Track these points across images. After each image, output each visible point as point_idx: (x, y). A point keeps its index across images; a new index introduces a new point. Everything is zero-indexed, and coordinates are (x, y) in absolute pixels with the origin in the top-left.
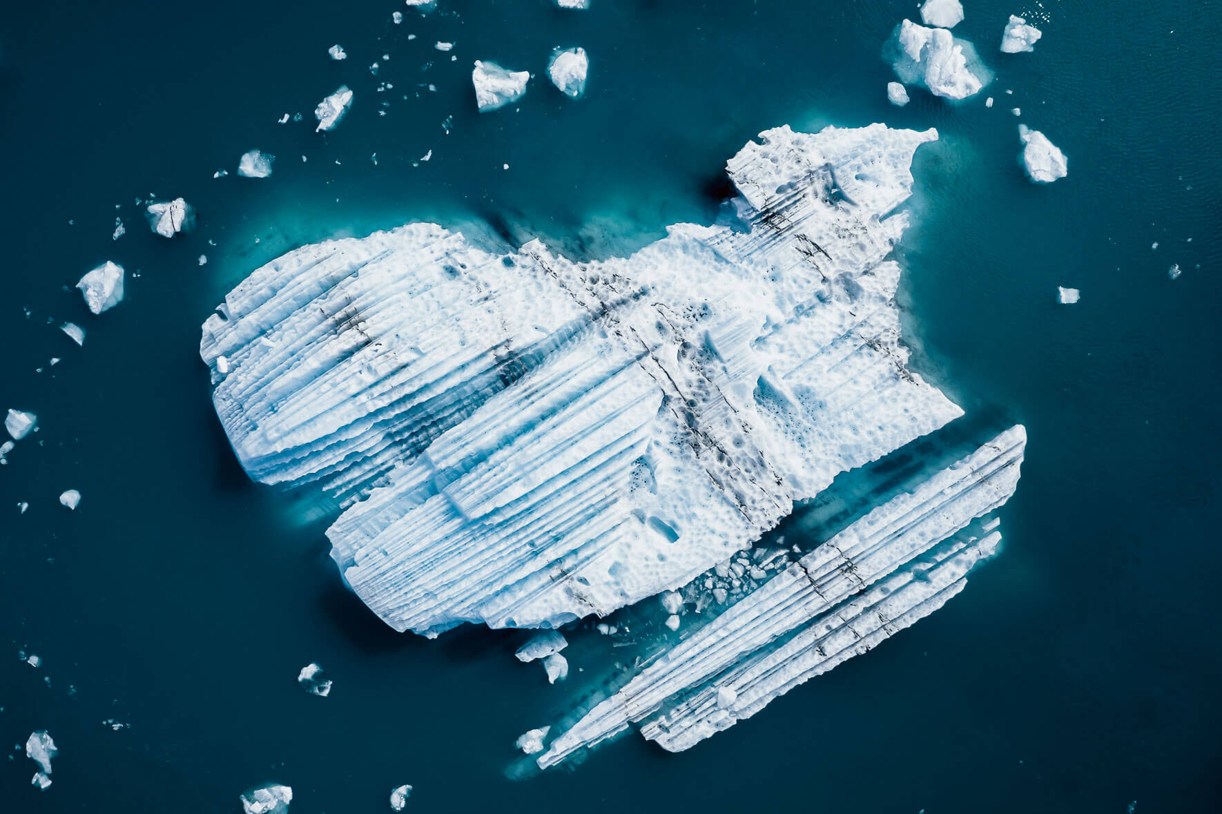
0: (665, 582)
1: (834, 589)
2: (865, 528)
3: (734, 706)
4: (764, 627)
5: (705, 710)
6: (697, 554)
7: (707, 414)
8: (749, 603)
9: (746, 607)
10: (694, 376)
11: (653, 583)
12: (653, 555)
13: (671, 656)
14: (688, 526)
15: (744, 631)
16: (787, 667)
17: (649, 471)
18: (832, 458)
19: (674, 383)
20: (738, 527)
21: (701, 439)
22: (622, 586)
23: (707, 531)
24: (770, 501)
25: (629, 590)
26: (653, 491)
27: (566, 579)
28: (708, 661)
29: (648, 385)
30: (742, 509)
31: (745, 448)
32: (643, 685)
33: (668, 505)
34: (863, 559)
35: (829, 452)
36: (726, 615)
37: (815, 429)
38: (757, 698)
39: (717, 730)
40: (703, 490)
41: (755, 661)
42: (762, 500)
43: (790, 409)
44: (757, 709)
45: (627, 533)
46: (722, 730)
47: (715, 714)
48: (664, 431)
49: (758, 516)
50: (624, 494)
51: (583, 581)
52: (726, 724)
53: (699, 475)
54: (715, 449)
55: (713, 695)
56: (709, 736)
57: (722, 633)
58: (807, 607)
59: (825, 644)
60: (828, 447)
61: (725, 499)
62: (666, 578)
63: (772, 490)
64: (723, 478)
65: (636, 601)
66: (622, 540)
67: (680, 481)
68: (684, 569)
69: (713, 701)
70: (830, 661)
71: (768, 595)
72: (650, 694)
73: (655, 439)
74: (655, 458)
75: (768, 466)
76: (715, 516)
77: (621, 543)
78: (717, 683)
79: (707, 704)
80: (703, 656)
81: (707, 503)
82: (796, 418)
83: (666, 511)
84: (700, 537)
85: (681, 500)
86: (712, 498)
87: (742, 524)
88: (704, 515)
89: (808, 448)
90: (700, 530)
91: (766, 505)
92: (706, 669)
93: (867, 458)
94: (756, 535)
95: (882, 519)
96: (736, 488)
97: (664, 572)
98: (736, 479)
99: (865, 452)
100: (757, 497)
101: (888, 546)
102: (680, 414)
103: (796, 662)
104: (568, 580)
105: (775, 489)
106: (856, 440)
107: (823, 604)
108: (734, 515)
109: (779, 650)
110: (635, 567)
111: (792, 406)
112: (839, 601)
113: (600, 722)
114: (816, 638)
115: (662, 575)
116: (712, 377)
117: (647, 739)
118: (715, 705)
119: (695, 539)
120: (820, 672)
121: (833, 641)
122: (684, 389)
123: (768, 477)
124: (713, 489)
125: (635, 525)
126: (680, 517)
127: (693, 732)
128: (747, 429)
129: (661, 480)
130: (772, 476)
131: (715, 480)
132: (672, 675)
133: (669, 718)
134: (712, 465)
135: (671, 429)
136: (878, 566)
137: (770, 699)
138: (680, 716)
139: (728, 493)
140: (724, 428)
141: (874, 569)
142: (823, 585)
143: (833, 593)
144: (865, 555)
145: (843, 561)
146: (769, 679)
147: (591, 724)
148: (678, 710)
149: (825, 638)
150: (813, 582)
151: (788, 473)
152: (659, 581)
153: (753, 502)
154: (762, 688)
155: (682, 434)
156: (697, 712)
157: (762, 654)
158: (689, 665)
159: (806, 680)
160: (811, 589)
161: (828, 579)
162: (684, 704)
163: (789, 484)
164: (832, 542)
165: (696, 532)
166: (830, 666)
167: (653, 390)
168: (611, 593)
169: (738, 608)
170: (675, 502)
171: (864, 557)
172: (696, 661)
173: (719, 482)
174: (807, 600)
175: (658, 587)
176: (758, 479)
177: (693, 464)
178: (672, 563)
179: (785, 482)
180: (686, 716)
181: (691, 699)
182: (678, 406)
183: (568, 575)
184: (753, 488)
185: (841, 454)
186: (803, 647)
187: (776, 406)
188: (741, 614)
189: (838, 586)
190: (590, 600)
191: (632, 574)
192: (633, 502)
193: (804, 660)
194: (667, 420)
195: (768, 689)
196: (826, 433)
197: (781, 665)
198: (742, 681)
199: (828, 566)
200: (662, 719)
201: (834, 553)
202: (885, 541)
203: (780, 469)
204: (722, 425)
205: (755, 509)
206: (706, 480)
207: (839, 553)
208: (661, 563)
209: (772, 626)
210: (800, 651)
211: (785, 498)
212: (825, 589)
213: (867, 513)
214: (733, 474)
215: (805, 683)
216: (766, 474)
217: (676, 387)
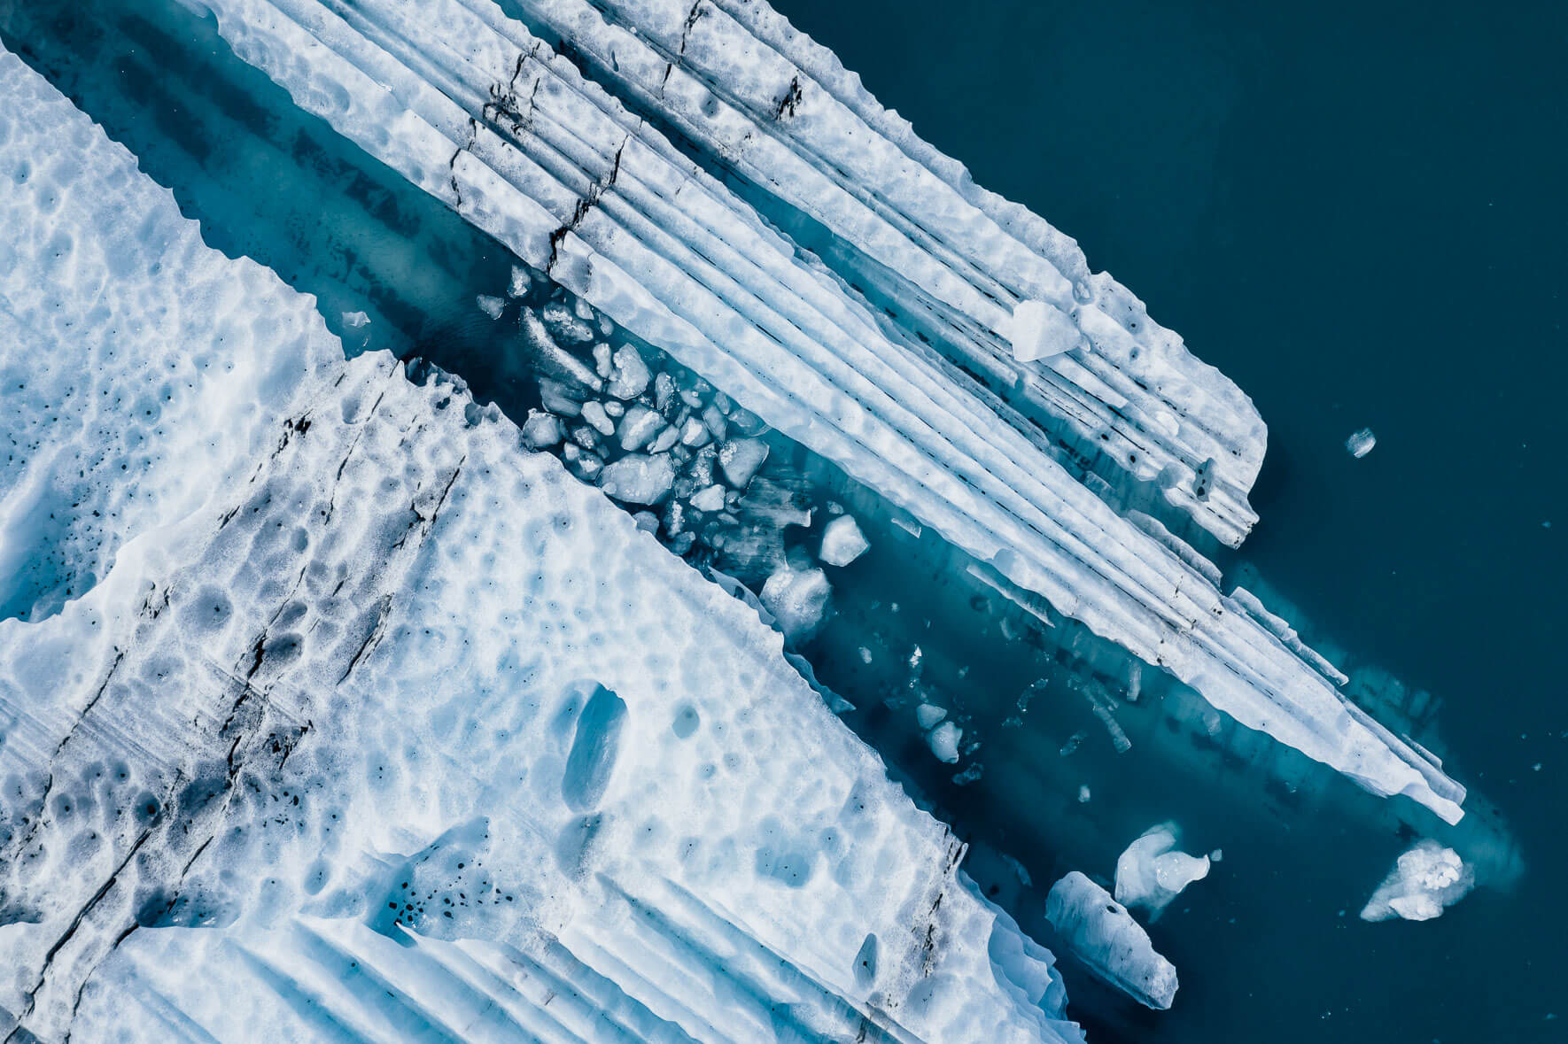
0: (761, 679)
1: (580, 128)
2: (362, 110)
3: (1058, 297)
4: (785, 298)
5: (1103, 378)
6: (628, 606)
7: (161, 749)
8: (728, 371)
9: (744, 375)
10: (56, 838)
11: (780, 717)
12: (687, 756)
13: (988, 552)
14: (549, 672)
15: (821, 355)
16: (877, 184)
17: (419, 871)
18: (168, 288)
19: (86, 911)
20: (493, 502)
21: (250, 739)
22: (830, 822)
23: (540, 600)
24: (371, 431)
25: (835, 793)
26: (478, 833)
27: (881, 1014)
28: (960, 430)
29: (112, 1004)
30: (427, 512)
31: (223, 580)
32: (1110, 601)
33: (507, 762)
34: (460, 80)
35: (154, 305)
36: (798, 427)
37: (97, 378)
38: (1009, 240)
39: (1149, 322)
40: (417, 665)
41: (897, 287)
42: (375, 458)
43: (67, 481)
44: (1039, 226)
45: (649, 866)
46: (1142, 305)
47: (1102, 345)
48: (266, 872)
49: (434, 453)
50: (528, 923)
51: (867, 963)
52: (1121, 302)
53: (367, 699)
54: (258, 683)
55: (1046, 370)
56: (1175, 339)
57: (855, 418)
58: (669, 189)
59: (763, 98)
60: (138, 313)
61: (417, 583)
62: (746, 680)
63: (333, 441)
64: (350, 615)
65: (862, 748)
66: (678, 876)
67: (412, 754)
68: (696, 630)
69: (1066, 367)
70: (806, 64)
71: (678, 323)
72: (1129, 568)
73: (300, 896)
74: (366, 871)
75: (261, 483)
76: (484, 596)
77: (691, 876)
78: (1010, 377)
79: (1085, 379)
80: (948, 451)
81: (453, 635)
82: (89, 450)
83: (528, 763)
84: (569, 617)
85: (472, 726)
86: (429, 624)
87: (479, 494)
88: (495, 631)
89: (166, 376)
90: (546, 627)
91: (388, 438)
92: (983, 428)
93: (130, 181)
94: (496, 434)
95: (316, 69)
96: (369, 559)
97: (729, 694)
98: (342, 570)
99: (115, 195)
100: (371, 479)
101: (392, 19)
102: (197, 836)
103: (853, 164)
104: (886, 1009)
105: (325, 430)
106: (84, 236)
107: (642, 147)
108: (457, 532)
109: (835, 229)
110: (751, 802)
111: (52, 475)
112: (614, 102)
113: (1273, 686)
114: (755, 132)
115: (744, 699)
116: (33, 777)
117: (1255, 519)
118: (1075, 356)
119: (581, 633)
120: (850, 81)
121: (744, 78)
122: (104, 861)
123: (297, 466)
124: (401, 633)
125: (615, 844)
126: (530, 706)
127: (1186, 391)
128: (156, 599)
129: (430, 825)
130: (286, 457)
131: (369, 638)
132: (1044, 522)
133: (1167, 478)
134: (315, 667)
135: (256, 848)
136: (460, 26)
137: (991, 198)
138: (1149, 445)
139: (394, 579)
140: (181, 677)
141: (474, 34)
142: (585, 170)
143: (594, 129)
144: (443, 79)
145: (484, 135)
146: (937, 226)
147: (1289, 708)
148: (1133, 459)
149: (746, 108)
150: (586, 203)
151: (260, 411)
152: (766, 700)
153: (390, 485)
154: (968, 234)
155: (261, 804)
156: (1120, 402)
157: (869, 276)
158: (991, 482)
159: (893, 113)
160: (610, 199)
161: (560, 162)
162: (1109, 448)
163: (300, 392)
164: (444, 192)
165: (558, 638)
166: (822, 58)
167: (122, 980)
168: (872, 848)
169: (759, 401)
170: (488, 743)
171: (452, 79)
172: (971, 467)
173: (371, 624)
174: (651, 200)
175: (789, 694)
176: (316, 499)
177: (339, 733)
178: (691, 680)
179: (294, 410)
180: (1140, 428)
181: (1087, 434)
182: (168, 854)
183: (867, 1014)
184: (349, 502)
185: (146, 266)
186: (797, 161)
187: (78, 526)
188: (772, 383)
189: (567, 119)
190: (923, 914)
191: (778, 803)
192: (543, 887)
193: (838, 142)
194: (227, 875)
195: (967, 213)
196: (97, 334)
197: (880, 205)
198: (972, 302)
199: (521, 175)
200: (1177, 495)
201: (472, 172)
202: (382, 35)
203: (258, 441)
204: (177, 685)
205: (412, 470)
206: (376, 670)
207: (465, 156)
208: (705, 719)
209: (773, 274)
210: (815, 164)
211: (348, 388)
212: (594, 158)
213: (324, 124)
214: (326, 587)
215: (903, 114)
216: (288, 480)
217: (100, 896)
